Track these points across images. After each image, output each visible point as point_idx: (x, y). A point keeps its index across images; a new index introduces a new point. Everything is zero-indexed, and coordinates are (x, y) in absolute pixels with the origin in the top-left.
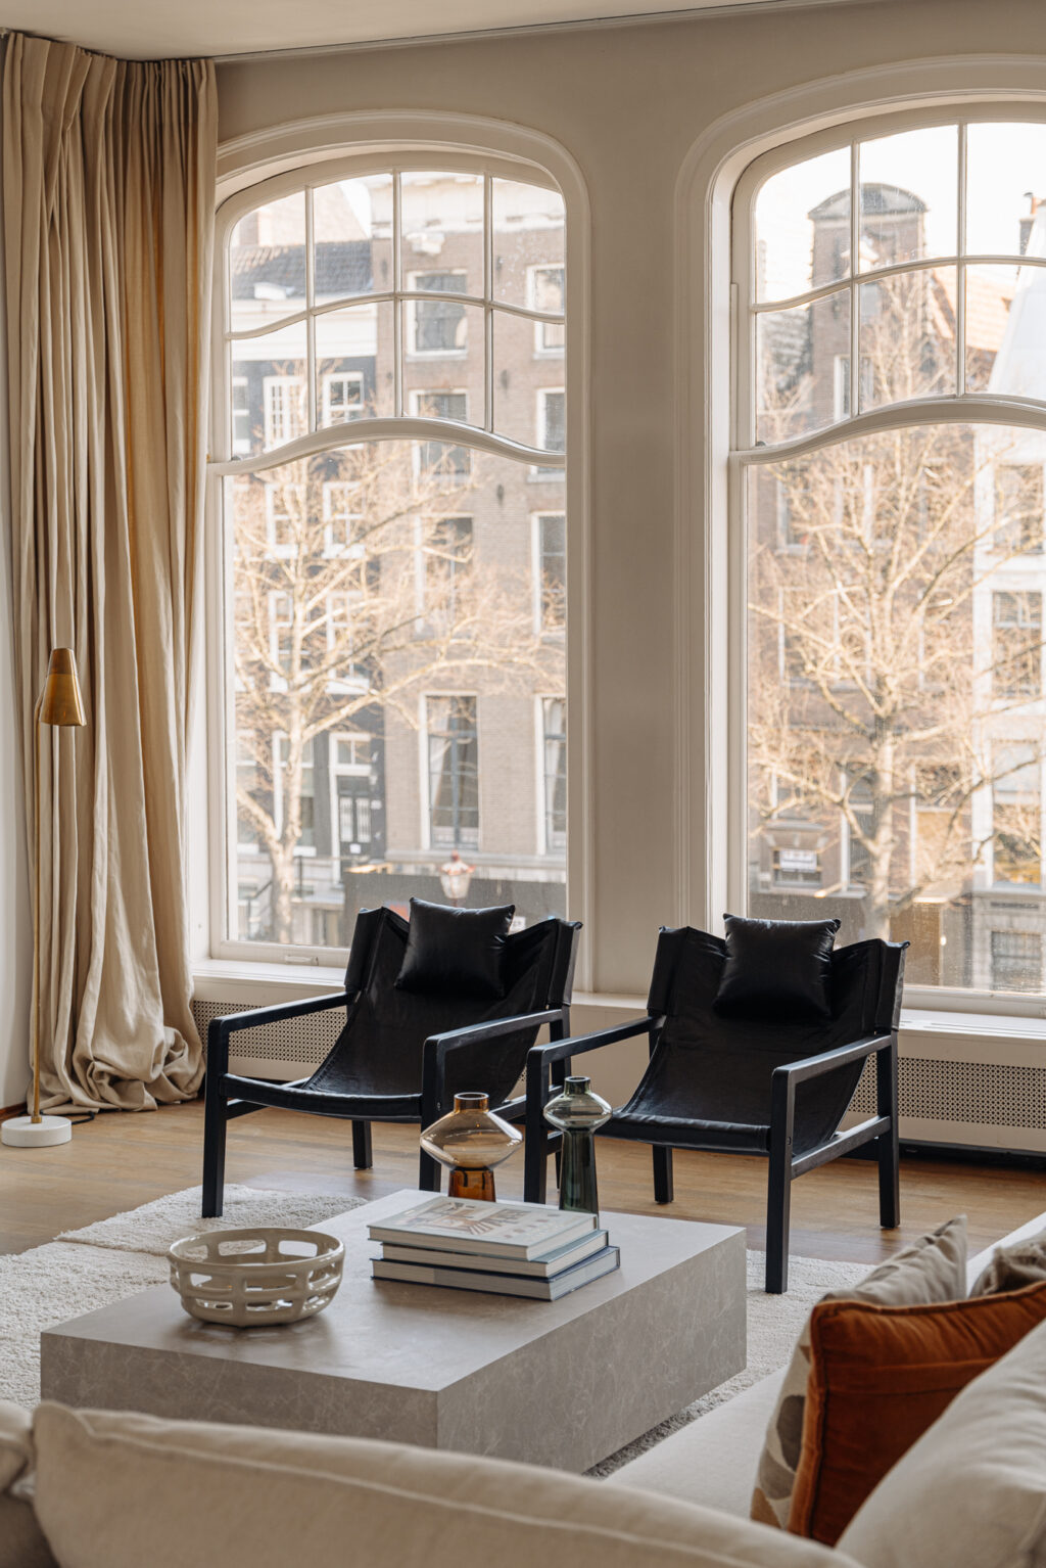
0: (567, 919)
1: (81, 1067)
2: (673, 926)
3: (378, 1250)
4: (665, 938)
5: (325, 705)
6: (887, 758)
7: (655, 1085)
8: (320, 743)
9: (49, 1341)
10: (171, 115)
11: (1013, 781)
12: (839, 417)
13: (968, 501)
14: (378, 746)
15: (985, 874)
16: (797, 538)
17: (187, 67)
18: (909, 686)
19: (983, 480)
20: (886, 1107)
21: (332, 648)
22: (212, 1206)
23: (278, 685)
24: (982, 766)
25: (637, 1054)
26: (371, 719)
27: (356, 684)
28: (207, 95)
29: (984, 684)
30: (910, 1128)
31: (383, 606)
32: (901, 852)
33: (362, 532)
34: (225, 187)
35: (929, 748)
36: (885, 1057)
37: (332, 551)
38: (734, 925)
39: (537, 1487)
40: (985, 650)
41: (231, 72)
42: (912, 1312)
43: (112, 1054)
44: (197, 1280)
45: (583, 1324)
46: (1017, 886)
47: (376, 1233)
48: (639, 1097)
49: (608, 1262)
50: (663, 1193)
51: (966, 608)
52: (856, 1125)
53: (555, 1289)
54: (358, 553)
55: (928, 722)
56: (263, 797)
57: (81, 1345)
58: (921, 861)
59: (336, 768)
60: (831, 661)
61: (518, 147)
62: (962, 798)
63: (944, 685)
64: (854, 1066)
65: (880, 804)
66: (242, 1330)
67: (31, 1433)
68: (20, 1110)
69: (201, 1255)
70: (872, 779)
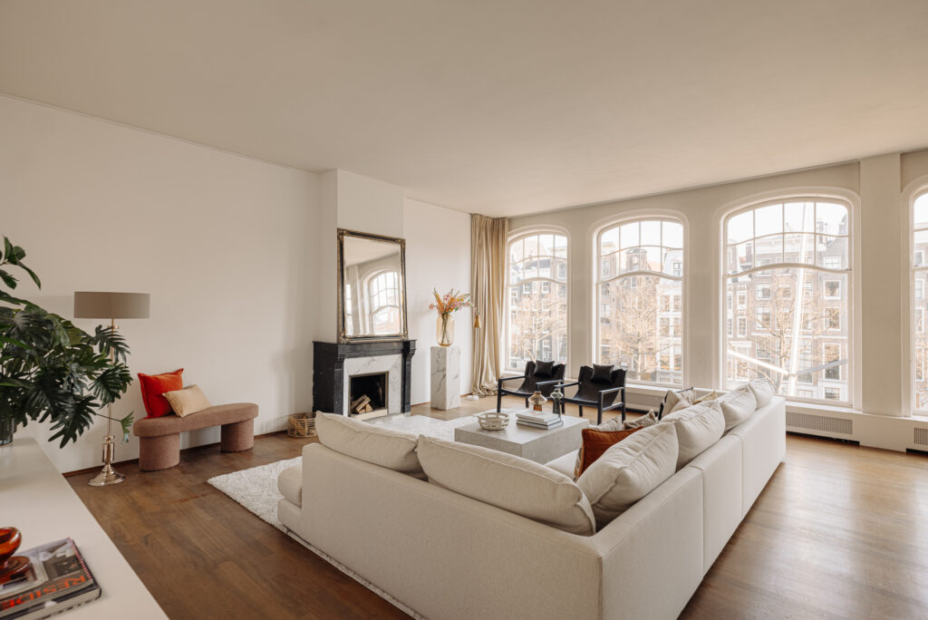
0: (563, 363)
1: (481, 387)
2: (583, 365)
3: (517, 418)
4: (582, 368)
5: (542, 335)
6: (640, 346)
7: (579, 394)
8: (541, 342)
9: (456, 430)
10: (500, 228)
11: (665, 351)
12: (617, 275)
13: (656, 301)
14: (551, 343)
15: (659, 367)
16: (624, 308)
17: (503, 219)
18: (644, 334)
19: (658, 298)
20: (623, 400)
21: (543, 326)
22: (499, 411)
23: (534, 332)
24: (658, 348)
25: (576, 388)
26: (549, 338)
27: (547, 332)
28: (506, 223)
29: (658, 334)
30: (628, 405)
31: (551, 319)
32: (643, 364)
33: (548, 307)
34: (509, 239)
35: (648, 345)
36: (623, 391)
37: (543, 310)
38: (595, 366)
39: (510, 458)
40: (659, 328)
41: (510, 220)
42: (605, 432)
43: (487, 386)
44: (482, 421)
45: (554, 434)
46: (665, 371)
47: (517, 415)
48: (576, 396)
49: (560, 424)
50: (581, 415)
51: (655, 321)
52: (616, 403)
53: (549, 428)
54: (547, 310)
55: (648, 340)
56: (531, 350)
57: (461, 431)
58: (646, 365)
59: (544, 346)
60: (630, 330)
61: (559, 229)
62: (654, 354)
63: (651, 334)
64: (617, 392)
65: (638, 354)
66: (490, 430)
67: (418, 441)
68: (471, 394)
69: (484, 417)
70: (637, 350)
